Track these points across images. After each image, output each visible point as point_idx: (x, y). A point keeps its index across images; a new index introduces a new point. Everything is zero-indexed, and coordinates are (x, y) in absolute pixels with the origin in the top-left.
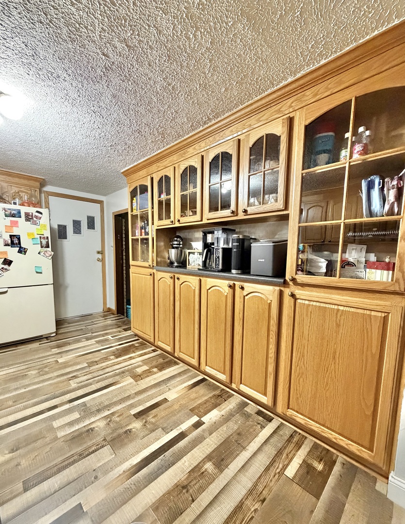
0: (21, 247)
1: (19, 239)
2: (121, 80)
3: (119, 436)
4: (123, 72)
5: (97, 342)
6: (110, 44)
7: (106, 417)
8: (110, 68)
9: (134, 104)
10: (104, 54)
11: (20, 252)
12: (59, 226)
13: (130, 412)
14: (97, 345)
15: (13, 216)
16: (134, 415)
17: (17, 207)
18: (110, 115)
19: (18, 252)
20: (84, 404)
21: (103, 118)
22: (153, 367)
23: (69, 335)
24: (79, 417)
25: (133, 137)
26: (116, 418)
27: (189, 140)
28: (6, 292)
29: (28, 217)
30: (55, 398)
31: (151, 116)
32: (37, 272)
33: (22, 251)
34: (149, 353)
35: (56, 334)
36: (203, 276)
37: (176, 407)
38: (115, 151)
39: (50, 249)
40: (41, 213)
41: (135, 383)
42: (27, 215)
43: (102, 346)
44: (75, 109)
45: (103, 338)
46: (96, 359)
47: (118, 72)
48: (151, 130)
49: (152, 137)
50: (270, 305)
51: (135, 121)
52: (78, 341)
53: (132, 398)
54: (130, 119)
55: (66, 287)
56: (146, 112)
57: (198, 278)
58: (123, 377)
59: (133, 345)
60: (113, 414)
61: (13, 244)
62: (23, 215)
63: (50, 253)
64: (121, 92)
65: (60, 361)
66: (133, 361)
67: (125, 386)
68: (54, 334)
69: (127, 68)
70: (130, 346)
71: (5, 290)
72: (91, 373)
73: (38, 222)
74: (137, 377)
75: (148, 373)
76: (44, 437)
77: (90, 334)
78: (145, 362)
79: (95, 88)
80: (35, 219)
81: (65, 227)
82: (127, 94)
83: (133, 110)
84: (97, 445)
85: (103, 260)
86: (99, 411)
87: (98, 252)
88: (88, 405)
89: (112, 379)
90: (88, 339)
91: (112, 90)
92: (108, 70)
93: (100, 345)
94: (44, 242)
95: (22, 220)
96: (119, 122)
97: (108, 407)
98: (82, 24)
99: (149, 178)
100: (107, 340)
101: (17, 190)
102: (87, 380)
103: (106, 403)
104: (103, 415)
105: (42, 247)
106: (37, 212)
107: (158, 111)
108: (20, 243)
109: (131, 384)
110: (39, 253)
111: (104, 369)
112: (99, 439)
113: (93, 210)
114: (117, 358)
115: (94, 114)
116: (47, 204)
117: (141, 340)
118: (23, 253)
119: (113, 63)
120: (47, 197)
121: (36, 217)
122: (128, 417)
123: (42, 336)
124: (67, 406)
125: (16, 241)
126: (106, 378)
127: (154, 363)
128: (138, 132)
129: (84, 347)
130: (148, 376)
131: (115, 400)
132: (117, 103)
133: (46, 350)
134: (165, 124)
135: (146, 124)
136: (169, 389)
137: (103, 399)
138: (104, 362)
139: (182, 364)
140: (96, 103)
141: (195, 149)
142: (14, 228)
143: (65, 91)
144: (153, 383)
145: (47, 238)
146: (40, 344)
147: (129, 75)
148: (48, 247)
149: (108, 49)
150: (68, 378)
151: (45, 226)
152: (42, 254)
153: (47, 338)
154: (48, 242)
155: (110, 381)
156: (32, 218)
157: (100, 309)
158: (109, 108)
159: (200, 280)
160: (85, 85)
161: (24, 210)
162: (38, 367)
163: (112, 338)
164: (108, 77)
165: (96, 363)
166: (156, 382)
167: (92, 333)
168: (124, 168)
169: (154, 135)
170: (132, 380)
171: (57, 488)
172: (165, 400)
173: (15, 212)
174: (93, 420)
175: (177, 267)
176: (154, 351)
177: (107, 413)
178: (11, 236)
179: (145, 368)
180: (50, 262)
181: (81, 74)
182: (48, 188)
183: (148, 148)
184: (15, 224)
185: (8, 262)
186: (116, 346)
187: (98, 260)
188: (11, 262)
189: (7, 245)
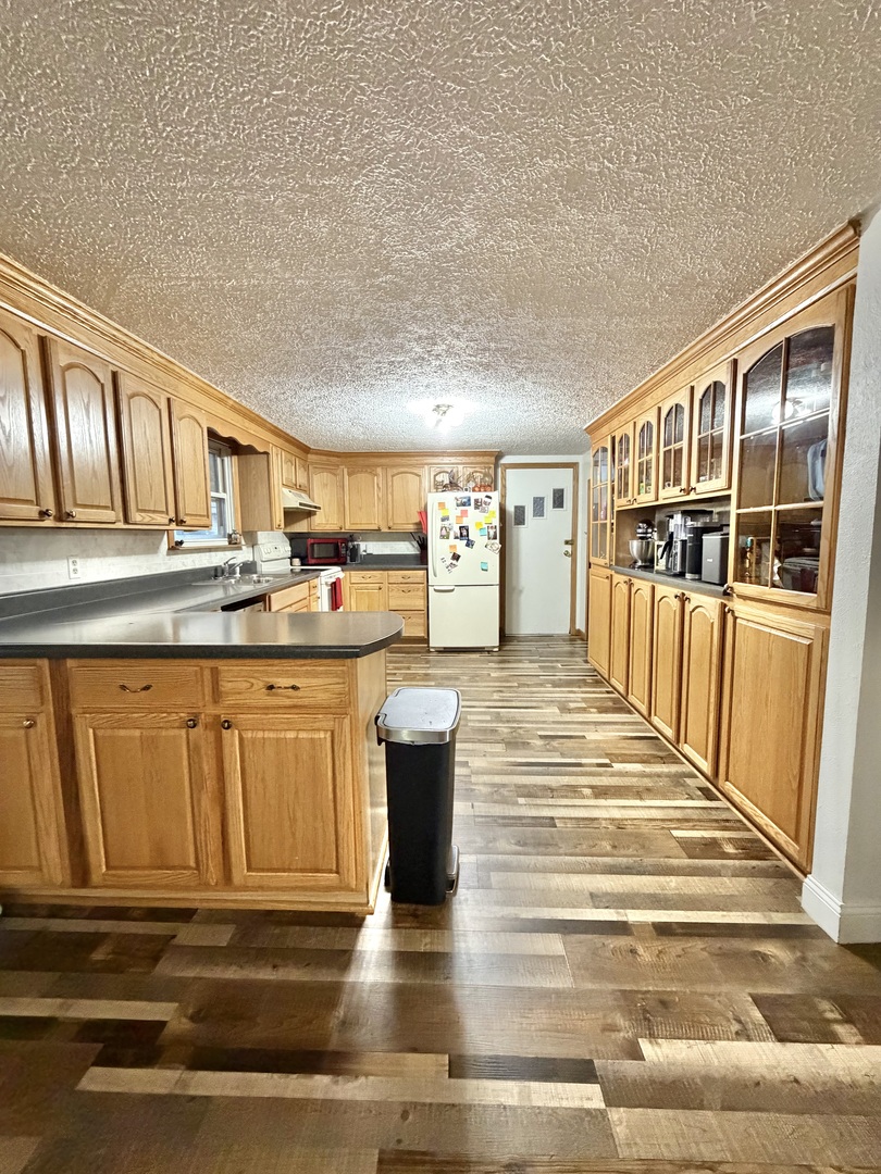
0: (468, 540)
1: (467, 530)
3: (517, 743)
7: (512, 727)
11: (468, 545)
12: (516, 507)
13: (537, 732)
15: (464, 504)
16: (538, 735)
17: (467, 494)
19: (466, 545)
20: (498, 713)
22: (592, 707)
23: (510, 654)
27: (644, 388)
28: (453, 590)
29: (478, 504)
32: (483, 570)
33: (470, 544)
34: (601, 693)
35: (497, 650)
36: (656, 582)
37: (591, 746)
39: (497, 541)
40: (490, 498)
41: (559, 714)
42: (476, 501)
43: (544, 672)
46: (530, 683)
50: (712, 624)
52: (520, 661)
55: (521, 592)
57: (651, 584)
58: (550, 705)
59: (584, 679)
60: (520, 728)
61: (462, 537)
62: (472, 502)
63: (497, 546)
65: (492, 675)
68: (495, 649)
70: (579, 680)
71: (451, 588)
73: (487, 509)
74: (565, 710)
75: (583, 710)
77: (538, 657)
78: (587, 700)
80: (484, 505)
81: (523, 508)
85: (573, 555)
86: (508, 722)
87: (567, 543)
89: (536, 703)
90: (531, 662)
94: (491, 532)
95: (471, 509)
97: (518, 721)
99: (609, 438)
100: (553, 667)
101: (471, 470)
103: (520, 719)
104: (510, 725)
105: (489, 539)
106: (487, 497)
108: (468, 535)
109: (553, 713)
111: (533, 693)
112: (498, 738)
113: (563, 479)
114: (554, 687)
116: (503, 481)
117: (599, 677)
118: (470, 546)
120: (504, 473)
121: (485, 503)
122: (533, 734)
123: (484, 648)
124: (483, 710)
125: (465, 533)
126: (531, 701)
127: (598, 704)
129: (523, 668)
130: (579, 713)
133: (483, 662)
136: (597, 730)
138: (535, 687)
139: (637, 715)
141: (652, 398)
142: (464, 519)
145: (495, 527)
148: (495, 538)
150: (494, 690)
151: (494, 513)
152: (489, 547)
153: (488, 652)
154: (495, 533)
155: (534, 704)
156: (481, 505)
157: (565, 630)
159: (653, 588)
161: (474, 496)
163: (561, 667)
165: (528, 686)
166: (585, 720)
167: (541, 656)
172: (584, 737)
173: (465, 500)
174: (500, 725)
175: (640, 567)
176: (608, 692)
177: (515, 725)
178: (461, 528)
179: (584, 705)
180: (497, 557)
182: (506, 460)
184: (464, 514)
185: (456, 557)
186: (561, 676)
187: (566, 554)
188: (459, 556)
189: (456, 538)
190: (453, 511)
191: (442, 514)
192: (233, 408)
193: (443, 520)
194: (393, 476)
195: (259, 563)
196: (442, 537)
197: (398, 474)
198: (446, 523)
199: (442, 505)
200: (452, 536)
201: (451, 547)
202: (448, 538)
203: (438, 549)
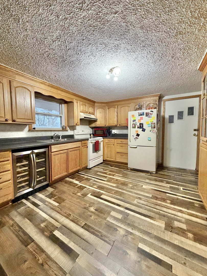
0: (143, 129)
2: (134, 15)
4: (130, 9)
5: (170, 187)
6: (111, 5)
7: (127, 231)
8: (124, 16)
9: (156, 20)
10: (115, 13)
13: (139, 243)
14: (169, 189)
15: (141, 115)
16: (139, 248)
17: (143, 111)
18: (151, 40)
19: (142, 131)
20: (128, 215)
21: (150, 45)
24: (120, 218)
25: (179, 41)
26: (130, 237)
29: (147, 115)
30: (124, 202)
31: (175, 13)
32: (149, 140)
33: (144, 130)
35: (156, 173)
38: (178, 59)
39: (155, 129)
40: (153, 112)
41: (163, 229)
42: (146, 113)
43: (171, 191)
44: (137, 53)
45: (177, 187)
46: (159, 197)
47: (128, 13)
48: (187, 23)
49: (195, 27)
51: (168, 29)
52: (162, 182)
53: (150, 237)
54: (164, 31)
56: (168, 15)
58: (160, 219)
59: (193, 203)
60: (131, 234)
61: (140, 127)
63: (155, 131)
64: (142, 22)
65: (144, 186)
66: (180, 214)
67: (155, 225)
68: (155, 173)
69: (129, 4)
70: (190, 202)
71: (136, 146)
72: (148, 202)
73: (151, 116)
74: (170, 227)
75: (182, 232)
76: (104, 214)
77: (172, 181)
78: (188, 222)
79: (131, 34)
80: (150, 115)
81: (173, 116)
82: (146, 18)
83: (160, 24)
84: (109, 240)
85: (198, 136)
86: (129, 225)
87: (195, 130)
88: (129, 217)
89: (154, 214)
90: (168, 183)
91: (137, 26)
92: (125, 18)
93: (170, 190)
94: (153, 125)
95: (144, 116)
96: (160, 39)
97: (134, 227)
98: (98, 13)
100: (178, 189)
102: (142, 204)
103: (136, 225)
104: (127, 229)
105: (152, 128)
107: (177, 3)
108: (143, 127)
109: (160, 227)
110: (150, 131)
111: (157, 205)
112: (112, 238)
114: (171, 204)
115: (145, 48)
116: (164, 106)
118: (144, 131)
119: (122, 11)
120: (164, 102)
121: (150, 114)
122: (135, 244)
123: (149, 171)
124: (122, 209)
125: (142, 126)
128: (179, 34)
129: (161, 186)
130: (178, 234)
131: (141, 227)
132: (147, 30)
133: (144, 178)
134: (195, 5)
135: (178, 23)
136: (185, 264)
137: (137, 221)
138: (161, 201)
140: (139, 41)
142: (141, 120)
143: (126, 49)
144: (176, 243)
145: (155, 123)
146: (146, 175)
147: (134, 6)
149: (113, 9)
150: (137, 197)
151: (154, 117)
152: (152, 131)
153: (151, 173)
154: (155, 125)
155: (152, 214)
156: (149, 115)
158: (147, 37)
160: (127, 38)
161: (146, 111)
162: (134, 184)
163: (182, 190)
164: (129, 22)
165: (157, 198)
166: (180, 245)
167: (174, 181)
168: (198, 65)
169: (195, 24)
170: (163, 226)
171: (85, 238)
173: (142, 113)
174: (122, 226)
177: (130, 230)
178: (140, 124)
179: (184, 227)
180: (155, 136)
181: (120, 35)
182: (165, 98)
183: (201, 38)
184: (142, 118)
185: (138, 135)
186: (180, 196)
187: (195, 135)
188: (139, 135)
189: (138, 128)
190: (137, 118)
191: (133, 119)
192: (49, 86)
193: (133, 121)
194: (121, 108)
195: (75, 135)
196: (133, 127)
197: (123, 107)
198: (134, 122)
199: (133, 116)
200: (137, 127)
201: (136, 131)
202: (135, 128)
203: (132, 132)
